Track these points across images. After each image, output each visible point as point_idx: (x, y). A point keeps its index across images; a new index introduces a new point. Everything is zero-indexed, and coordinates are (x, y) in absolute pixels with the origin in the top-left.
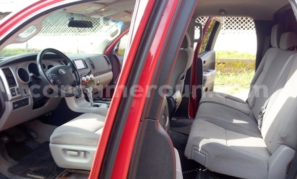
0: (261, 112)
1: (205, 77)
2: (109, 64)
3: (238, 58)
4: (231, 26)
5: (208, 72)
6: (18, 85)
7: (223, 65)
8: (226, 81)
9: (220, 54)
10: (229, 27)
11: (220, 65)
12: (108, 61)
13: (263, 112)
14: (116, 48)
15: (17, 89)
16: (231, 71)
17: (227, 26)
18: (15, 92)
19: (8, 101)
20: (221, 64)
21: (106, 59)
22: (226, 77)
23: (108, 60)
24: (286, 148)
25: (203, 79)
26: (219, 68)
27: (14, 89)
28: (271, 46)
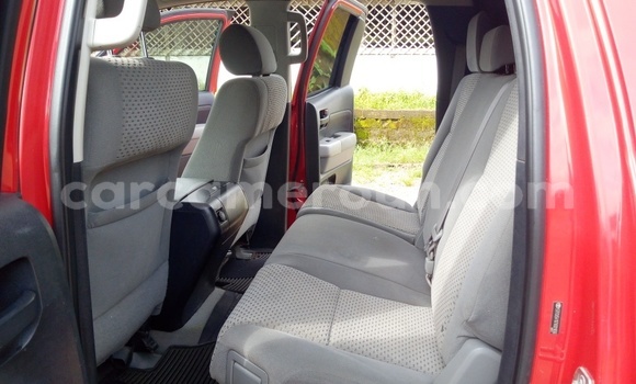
0: (431, 239)
1: (326, 149)
3: (424, 109)
4: (409, 40)
5: (336, 137)
7: (393, 125)
8: (397, 159)
9: (387, 100)
10: (404, 40)
11: (386, 124)
13: (435, 239)
16: (408, 137)
17: (399, 40)
20: (389, 121)
22: (398, 150)
24: (478, 350)
25: (321, 154)
26: (385, 131)
28: (468, 72)
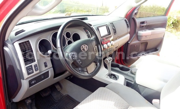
2: (128, 27)
6: (36, 61)
12: (127, 25)
14: (136, 11)
15: (35, 66)
18: (32, 69)
19: (24, 79)
21: (126, 22)
23: (128, 23)
27: (31, 66)
